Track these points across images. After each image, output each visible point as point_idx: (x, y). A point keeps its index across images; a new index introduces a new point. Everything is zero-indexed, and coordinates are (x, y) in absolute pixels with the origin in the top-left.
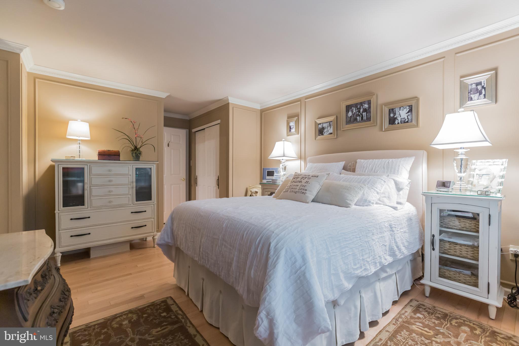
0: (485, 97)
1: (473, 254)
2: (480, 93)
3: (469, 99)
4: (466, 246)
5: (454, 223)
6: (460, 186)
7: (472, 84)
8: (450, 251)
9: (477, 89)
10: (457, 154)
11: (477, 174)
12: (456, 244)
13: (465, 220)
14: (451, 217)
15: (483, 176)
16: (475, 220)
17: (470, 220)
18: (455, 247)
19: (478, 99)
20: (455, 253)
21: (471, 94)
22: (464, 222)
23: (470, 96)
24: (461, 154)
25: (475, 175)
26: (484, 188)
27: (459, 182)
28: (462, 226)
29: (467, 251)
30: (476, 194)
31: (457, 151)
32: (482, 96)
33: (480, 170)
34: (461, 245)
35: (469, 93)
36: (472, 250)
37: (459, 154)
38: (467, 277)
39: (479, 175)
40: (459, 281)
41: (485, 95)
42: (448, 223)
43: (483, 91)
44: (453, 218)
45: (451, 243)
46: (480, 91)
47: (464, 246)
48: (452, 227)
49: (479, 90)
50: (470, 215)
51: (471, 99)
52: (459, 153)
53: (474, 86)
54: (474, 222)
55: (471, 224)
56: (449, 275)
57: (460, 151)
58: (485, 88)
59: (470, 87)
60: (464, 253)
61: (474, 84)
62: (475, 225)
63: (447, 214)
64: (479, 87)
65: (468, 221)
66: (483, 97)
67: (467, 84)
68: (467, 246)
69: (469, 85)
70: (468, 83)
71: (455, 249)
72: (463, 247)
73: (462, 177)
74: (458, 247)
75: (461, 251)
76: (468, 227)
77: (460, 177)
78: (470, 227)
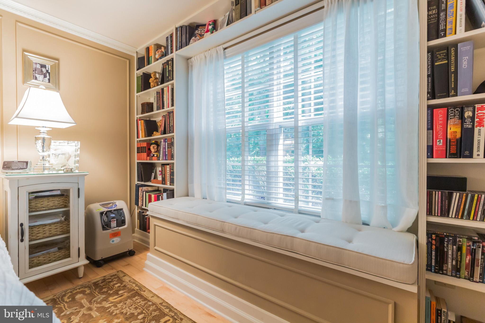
0: (49, 82)
1: (62, 229)
2: (45, 77)
3: (33, 77)
4: (55, 224)
5: (42, 204)
6: (43, 166)
7: (36, 64)
8: (38, 235)
9: (42, 71)
10: (40, 132)
11: (53, 154)
12: (45, 225)
13: (54, 198)
14: (39, 199)
15: (59, 155)
16: (64, 197)
17: (59, 197)
18: (44, 228)
19: (43, 81)
20: (45, 235)
21: (35, 73)
22: (53, 200)
23: (34, 75)
24: (43, 133)
25: (51, 155)
26: (62, 167)
27: (42, 162)
28: (52, 205)
29: (56, 229)
30: (62, 172)
31: (39, 129)
32: (47, 79)
33: (55, 150)
34: (50, 224)
35: (34, 71)
36: (61, 225)
37: (40, 133)
38: (58, 253)
39: (55, 155)
40: (50, 262)
41: (49, 79)
42: (36, 206)
43: (48, 75)
44: (42, 199)
45: (39, 226)
46: (44, 74)
47: (54, 224)
48: (40, 209)
49: (44, 72)
50: (59, 193)
51: (36, 78)
52: (41, 131)
53: (38, 66)
54: (62, 198)
55: (60, 201)
56: (38, 262)
57: (42, 130)
58: (49, 73)
59: (34, 66)
60: (53, 232)
61: (38, 64)
62: (63, 201)
63: (34, 196)
64: (44, 70)
65: (57, 199)
66: (48, 81)
67: (31, 61)
68: (57, 224)
69: (33, 63)
70: (33, 61)
71: (44, 231)
72: (53, 226)
73: (44, 156)
74: (47, 228)
75: (50, 231)
76: (57, 205)
77: (43, 156)
78: (59, 204)
